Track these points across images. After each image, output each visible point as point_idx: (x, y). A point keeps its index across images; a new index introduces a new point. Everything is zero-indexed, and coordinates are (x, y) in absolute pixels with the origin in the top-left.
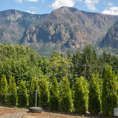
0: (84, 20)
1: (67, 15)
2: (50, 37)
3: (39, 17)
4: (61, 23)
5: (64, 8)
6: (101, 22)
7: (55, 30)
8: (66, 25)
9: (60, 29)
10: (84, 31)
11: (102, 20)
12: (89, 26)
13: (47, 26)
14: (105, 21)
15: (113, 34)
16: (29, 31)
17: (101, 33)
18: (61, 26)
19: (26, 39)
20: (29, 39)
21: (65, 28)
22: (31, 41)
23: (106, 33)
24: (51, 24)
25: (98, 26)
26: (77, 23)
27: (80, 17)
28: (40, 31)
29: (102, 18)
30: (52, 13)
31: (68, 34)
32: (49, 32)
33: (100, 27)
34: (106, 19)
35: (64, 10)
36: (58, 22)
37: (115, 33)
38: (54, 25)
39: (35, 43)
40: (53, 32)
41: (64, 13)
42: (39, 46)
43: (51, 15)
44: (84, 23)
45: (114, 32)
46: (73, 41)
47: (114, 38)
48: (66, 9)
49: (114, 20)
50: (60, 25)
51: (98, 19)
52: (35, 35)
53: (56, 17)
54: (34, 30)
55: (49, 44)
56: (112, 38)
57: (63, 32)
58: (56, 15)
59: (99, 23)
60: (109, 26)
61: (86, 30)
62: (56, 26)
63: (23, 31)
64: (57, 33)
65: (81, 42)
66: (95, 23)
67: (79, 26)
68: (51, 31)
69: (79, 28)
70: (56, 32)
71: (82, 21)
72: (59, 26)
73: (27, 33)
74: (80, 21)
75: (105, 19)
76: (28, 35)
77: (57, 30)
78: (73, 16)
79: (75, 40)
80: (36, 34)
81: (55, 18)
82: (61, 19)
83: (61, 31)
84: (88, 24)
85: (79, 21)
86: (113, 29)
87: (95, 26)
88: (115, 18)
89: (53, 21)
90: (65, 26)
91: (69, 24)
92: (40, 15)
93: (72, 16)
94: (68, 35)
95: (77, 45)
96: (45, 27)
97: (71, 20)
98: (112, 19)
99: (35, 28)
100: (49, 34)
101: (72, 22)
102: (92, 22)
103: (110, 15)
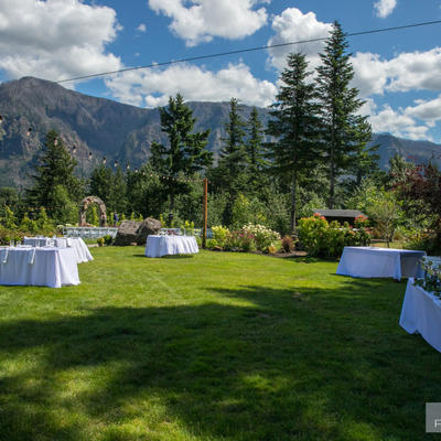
1: (37, 96)
4: (21, 114)
5: (31, 81)
7: (6, 128)
8: (34, 119)
9: (19, 126)
11: (116, 115)
15: (136, 146)
18: (21, 120)
29: (115, 110)
31: (37, 139)
34: (125, 114)
36: (15, 111)
38: (4, 116)
41: (30, 91)
44: (74, 118)
45: (136, 143)
47: (136, 156)
48: (34, 83)
50: (18, 119)
53: (9, 100)
56: (133, 154)
58: (10, 95)
62: (9, 119)
64: (10, 136)
70: (8, 134)
72: (15, 120)
75: (121, 113)
77: (11, 128)
78: (51, 100)
82: (23, 104)
83: (21, 132)
88: (142, 113)
90: (30, 121)
91: (40, 119)
93: (47, 100)
94: (36, 142)
97: (47, 110)
101: (47, 113)
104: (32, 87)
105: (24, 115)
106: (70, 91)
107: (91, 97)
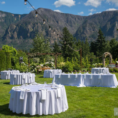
0: (58, 20)
1: (44, 15)
2: (29, 34)
3: (20, 17)
4: (38, 22)
5: (41, 9)
6: (72, 22)
7: (33, 28)
9: (38, 27)
10: (57, 29)
11: (73, 20)
12: (62, 25)
13: (26, 24)
14: (76, 21)
15: (82, 32)
16: (10, 29)
17: (73, 31)
18: (38, 24)
19: (8, 36)
20: (10, 36)
21: (42, 26)
22: (12, 38)
23: (76, 31)
24: (30, 23)
25: (70, 25)
26: (52, 23)
27: (54, 17)
28: (20, 29)
29: (73, 18)
30: (30, 13)
31: (44, 31)
32: (28, 30)
33: (71, 26)
34: (77, 19)
35: (41, 10)
36: (36, 21)
37: (83, 31)
38: (32, 23)
39: (16, 40)
40: (31, 30)
41: (41, 13)
42: (19, 42)
43: (29, 15)
44: (58, 22)
46: (48, 37)
47: (82, 35)
48: (42, 10)
49: (83, 20)
51: (70, 19)
52: (15, 33)
54: (15, 28)
55: (28, 41)
56: (80, 35)
57: (40, 30)
58: (34, 15)
59: (71, 22)
60: (79, 25)
61: (60, 28)
62: (34, 24)
63: (5, 29)
65: (55, 38)
66: (67, 23)
67: (54, 25)
68: (30, 29)
69: (53, 27)
70: (34, 30)
71: (56, 21)
72: (36, 25)
73: (9, 31)
74: (55, 20)
75: (75, 19)
76: (9, 33)
77: (34, 28)
78: (49, 16)
79: (50, 36)
80: (17, 31)
81: (33, 18)
82: (39, 19)
83: (38, 29)
84: (61, 23)
85: (53, 21)
86: (81, 27)
87: (67, 25)
88: (84, 18)
89: (32, 20)
90: (41, 25)
92: (20, 15)
93: (47, 16)
95: (52, 41)
96: (25, 25)
97: (47, 20)
98: (81, 19)
99: (16, 27)
100: (28, 32)
101: (47, 21)
102: (65, 21)
103: (80, 16)
104: (42, 11)
105: (39, 23)
106: (56, 12)
107: (63, 14)
